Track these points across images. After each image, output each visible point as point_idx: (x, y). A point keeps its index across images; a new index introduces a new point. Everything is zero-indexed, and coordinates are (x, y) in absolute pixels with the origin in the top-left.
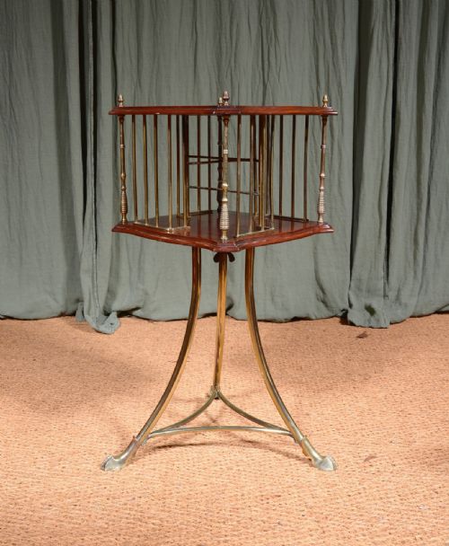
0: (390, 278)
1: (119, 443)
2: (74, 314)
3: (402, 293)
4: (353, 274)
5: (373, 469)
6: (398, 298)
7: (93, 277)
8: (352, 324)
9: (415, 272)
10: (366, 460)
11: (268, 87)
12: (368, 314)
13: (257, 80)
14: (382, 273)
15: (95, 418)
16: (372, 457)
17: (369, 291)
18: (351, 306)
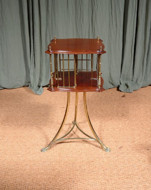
0: (134, 75)
1: (46, 142)
2: (28, 86)
3: (138, 80)
4: (122, 73)
5: (121, 151)
6: (137, 81)
7: (34, 76)
8: (120, 91)
9: (143, 74)
10: (120, 148)
11: (94, 11)
12: (126, 87)
13: (90, 9)
14: (131, 73)
15: (38, 132)
16: (122, 147)
17: (127, 79)
18: (121, 84)
